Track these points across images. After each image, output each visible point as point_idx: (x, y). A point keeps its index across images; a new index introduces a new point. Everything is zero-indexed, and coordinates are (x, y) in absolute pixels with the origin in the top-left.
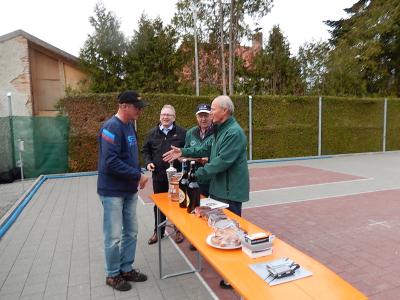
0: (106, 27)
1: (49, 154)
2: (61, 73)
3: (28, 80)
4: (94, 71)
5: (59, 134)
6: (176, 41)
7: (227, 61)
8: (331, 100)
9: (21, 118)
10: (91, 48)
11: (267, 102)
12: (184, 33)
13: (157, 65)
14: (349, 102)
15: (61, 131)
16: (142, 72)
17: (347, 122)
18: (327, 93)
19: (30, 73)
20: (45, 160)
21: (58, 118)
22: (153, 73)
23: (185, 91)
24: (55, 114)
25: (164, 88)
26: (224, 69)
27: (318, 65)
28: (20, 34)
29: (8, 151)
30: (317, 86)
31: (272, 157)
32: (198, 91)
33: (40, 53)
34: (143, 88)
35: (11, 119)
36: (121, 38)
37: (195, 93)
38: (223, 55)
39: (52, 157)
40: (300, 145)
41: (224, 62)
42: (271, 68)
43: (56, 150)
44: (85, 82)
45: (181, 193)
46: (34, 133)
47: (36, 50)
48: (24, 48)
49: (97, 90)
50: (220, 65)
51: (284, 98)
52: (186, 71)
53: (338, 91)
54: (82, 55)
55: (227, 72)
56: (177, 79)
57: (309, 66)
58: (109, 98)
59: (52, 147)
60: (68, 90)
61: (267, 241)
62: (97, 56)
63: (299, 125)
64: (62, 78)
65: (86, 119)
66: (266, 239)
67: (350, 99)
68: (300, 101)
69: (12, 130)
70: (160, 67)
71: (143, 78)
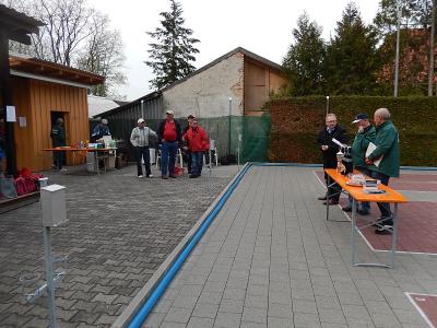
0: (308, 37)
1: (253, 147)
2: (267, 80)
3: (242, 87)
4: (294, 77)
5: (262, 131)
9: (236, 117)
10: (293, 58)
12: (387, 31)
15: (264, 128)
16: (337, 76)
19: (244, 81)
20: (250, 152)
21: (263, 117)
22: (349, 76)
24: (260, 114)
28: (240, 50)
29: (226, 141)
32: (396, 91)
33: (253, 64)
35: (230, 117)
36: (321, 43)
37: (392, 94)
39: (256, 149)
41: (432, 60)
43: (259, 144)
44: (285, 87)
46: (244, 129)
47: (249, 62)
48: (241, 61)
49: (295, 94)
50: (428, 62)
54: (285, 64)
56: (374, 80)
58: (305, 101)
60: (271, 94)
62: (297, 63)
64: (267, 84)
65: (284, 119)
69: (230, 126)
70: (356, 70)
71: (338, 81)
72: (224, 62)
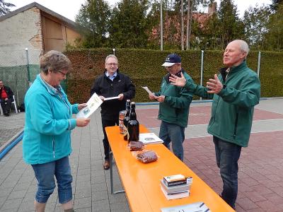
3: (41, 39)
6: (147, 8)
8: (269, 54)
9: (35, 66)
10: (84, 15)
11: (216, 55)
12: (153, 2)
13: (132, 27)
16: (120, 33)
18: (265, 48)
19: (42, 34)
22: (129, 33)
23: (153, 47)
25: (137, 45)
26: (183, 30)
27: (260, 26)
28: (35, 5)
30: (258, 43)
32: (162, 47)
33: (49, 18)
34: (121, 45)
35: (28, 66)
37: (160, 48)
38: (183, 19)
41: (183, 25)
42: (221, 29)
44: (79, 40)
47: (46, 18)
48: (38, 15)
49: (88, 46)
50: (180, 26)
52: (154, 31)
53: (275, 47)
54: (77, 20)
55: (185, 33)
56: (147, 38)
57: (252, 26)
58: (96, 52)
60: (68, 46)
62: (89, 21)
64: (64, 38)
66: (184, 182)
69: (29, 74)
70: (134, 29)
71: (121, 37)
72: (20, 15)
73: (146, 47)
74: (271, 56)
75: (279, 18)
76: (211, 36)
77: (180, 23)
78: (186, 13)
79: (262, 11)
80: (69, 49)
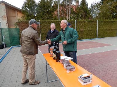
2: (16, 14)
3: (6, 17)
4: (26, 13)
5: (16, 33)
6: (52, 3)
7: (68, 9)
8: (101, 21)
9: (4, 29)
11: (81, 22)
12: (54, 1)
13: (46, 11)
14: (106, 21)
15: (17, 32)
16: (41, 13)
17: (106, 28)
18: (100, 19)
19: (7, 15)
20: (13, 41)
22: (45, 14)
23: (55, 19)
24: (15, 27)
25: (49, 18)
26: (67, 12)
27: (97, 10)
30: (97, 16)
31: (82, 39)
32: (59, 19)
34: (42, 18)
35: (1, 29)
36: (35, 2)
37: (58, 20)
38: (67, 7)
39: (15, 40)
40: (91, 35)
42: (82, 11)
45: (53, 54)
47: (8, 8)
48: (4, 6)
50: (66, 11)
51: (86, 20)
52: (55, 13)
53: (103, 18)
54: (22, 8)
55: (68, 13)
56: (53, 15)
57: (94, 10)
59: (14, 37)
60: (19, 20)
61: (90, 77)
62: (27, 9)
63: (91, 29)
64: (17, 16)
67: (107, 20)
68: (91, 21)
69: (2, 32)
71: (42, 15)
73: (52, 19)
74: (102, 22)
75: (104, 7)
76: (78, 14)
77: (66, 9)
78: (68, 5)
79: (98, 4)
80: (19, 21)
